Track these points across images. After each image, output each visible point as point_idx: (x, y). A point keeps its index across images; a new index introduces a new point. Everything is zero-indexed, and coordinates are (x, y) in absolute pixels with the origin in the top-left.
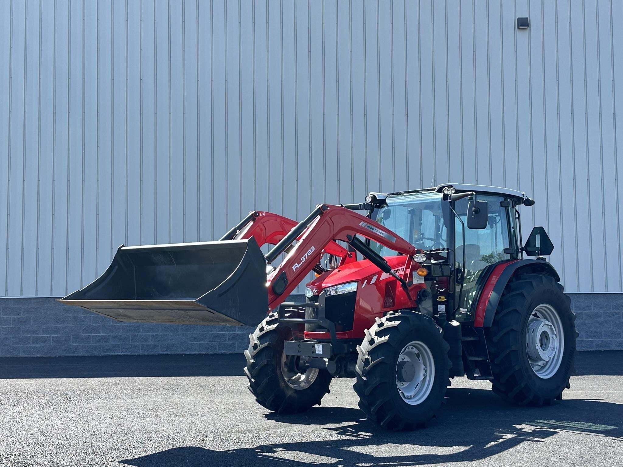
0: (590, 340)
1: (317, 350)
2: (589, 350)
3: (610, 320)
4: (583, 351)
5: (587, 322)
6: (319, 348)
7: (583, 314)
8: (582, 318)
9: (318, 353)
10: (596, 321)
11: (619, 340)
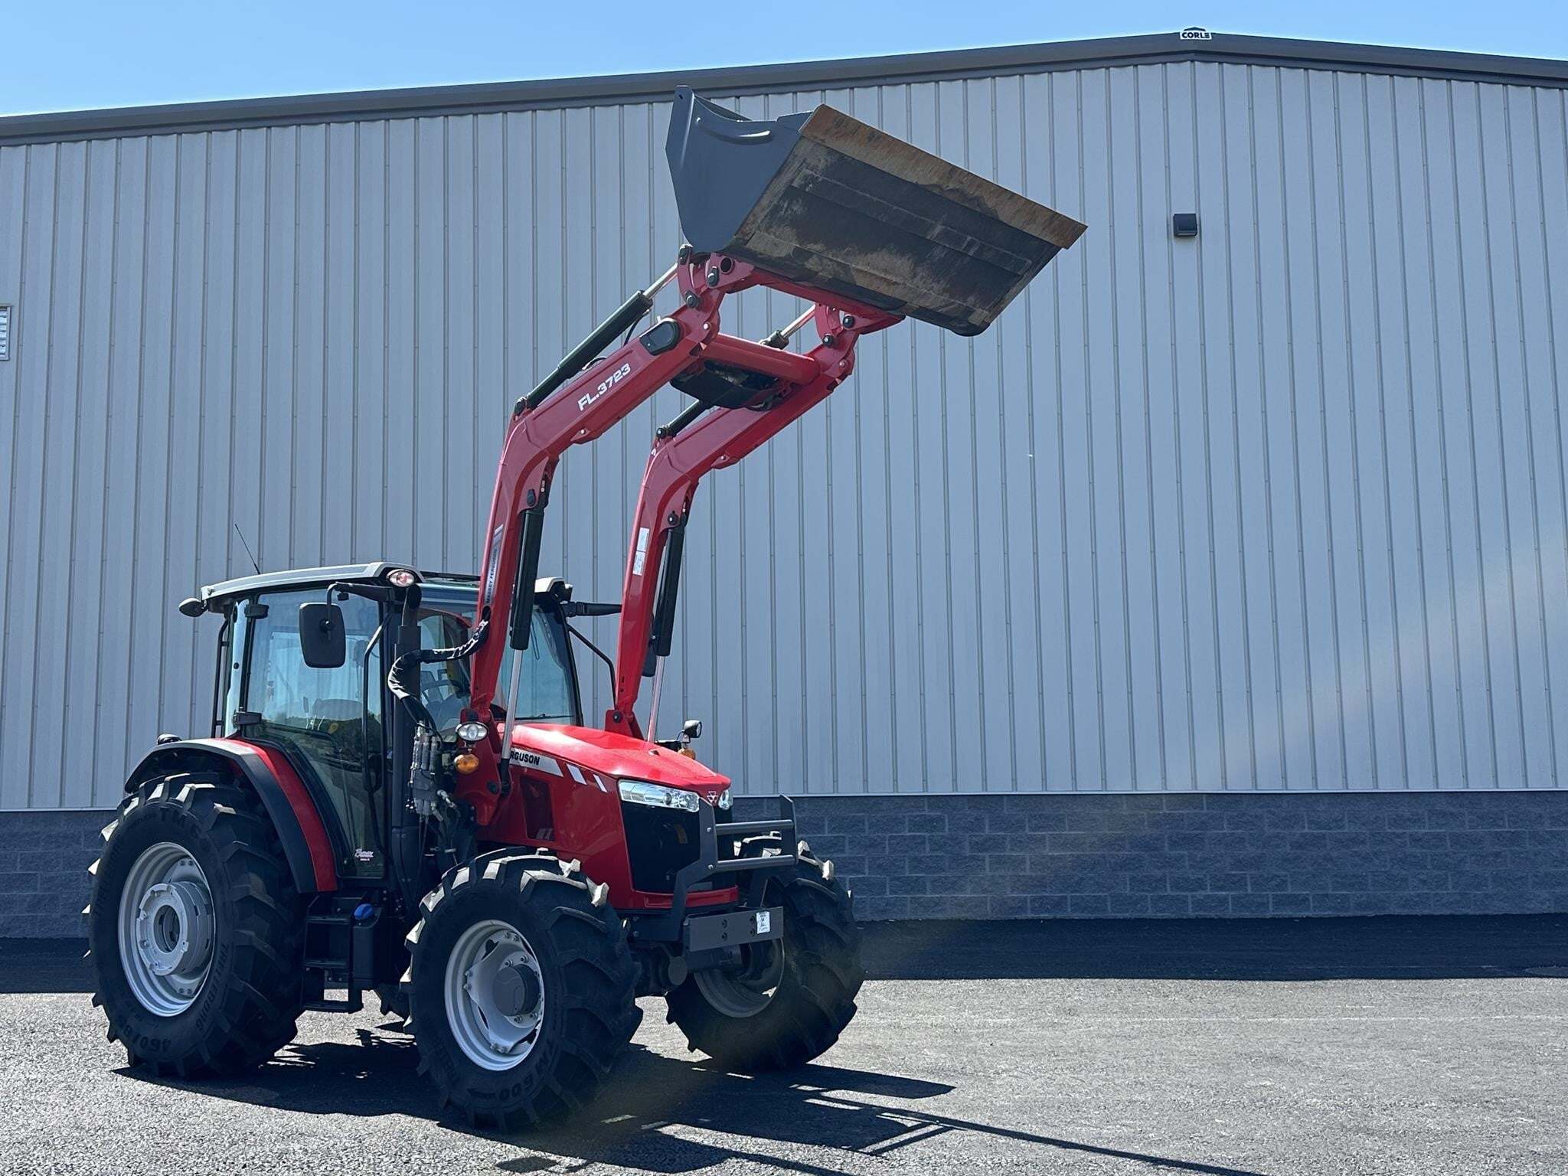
0: (1343, 895)
1: (759, 925)
2: (1342, 914)
3: (1383, 850)
4: (1329, 918)
5: (1334, 854)
6: (763, 920)
7: (1327, 837)
8: (1325, 846)
9: (761, 932)
10: (1355, 852)
11: (1406, 893)
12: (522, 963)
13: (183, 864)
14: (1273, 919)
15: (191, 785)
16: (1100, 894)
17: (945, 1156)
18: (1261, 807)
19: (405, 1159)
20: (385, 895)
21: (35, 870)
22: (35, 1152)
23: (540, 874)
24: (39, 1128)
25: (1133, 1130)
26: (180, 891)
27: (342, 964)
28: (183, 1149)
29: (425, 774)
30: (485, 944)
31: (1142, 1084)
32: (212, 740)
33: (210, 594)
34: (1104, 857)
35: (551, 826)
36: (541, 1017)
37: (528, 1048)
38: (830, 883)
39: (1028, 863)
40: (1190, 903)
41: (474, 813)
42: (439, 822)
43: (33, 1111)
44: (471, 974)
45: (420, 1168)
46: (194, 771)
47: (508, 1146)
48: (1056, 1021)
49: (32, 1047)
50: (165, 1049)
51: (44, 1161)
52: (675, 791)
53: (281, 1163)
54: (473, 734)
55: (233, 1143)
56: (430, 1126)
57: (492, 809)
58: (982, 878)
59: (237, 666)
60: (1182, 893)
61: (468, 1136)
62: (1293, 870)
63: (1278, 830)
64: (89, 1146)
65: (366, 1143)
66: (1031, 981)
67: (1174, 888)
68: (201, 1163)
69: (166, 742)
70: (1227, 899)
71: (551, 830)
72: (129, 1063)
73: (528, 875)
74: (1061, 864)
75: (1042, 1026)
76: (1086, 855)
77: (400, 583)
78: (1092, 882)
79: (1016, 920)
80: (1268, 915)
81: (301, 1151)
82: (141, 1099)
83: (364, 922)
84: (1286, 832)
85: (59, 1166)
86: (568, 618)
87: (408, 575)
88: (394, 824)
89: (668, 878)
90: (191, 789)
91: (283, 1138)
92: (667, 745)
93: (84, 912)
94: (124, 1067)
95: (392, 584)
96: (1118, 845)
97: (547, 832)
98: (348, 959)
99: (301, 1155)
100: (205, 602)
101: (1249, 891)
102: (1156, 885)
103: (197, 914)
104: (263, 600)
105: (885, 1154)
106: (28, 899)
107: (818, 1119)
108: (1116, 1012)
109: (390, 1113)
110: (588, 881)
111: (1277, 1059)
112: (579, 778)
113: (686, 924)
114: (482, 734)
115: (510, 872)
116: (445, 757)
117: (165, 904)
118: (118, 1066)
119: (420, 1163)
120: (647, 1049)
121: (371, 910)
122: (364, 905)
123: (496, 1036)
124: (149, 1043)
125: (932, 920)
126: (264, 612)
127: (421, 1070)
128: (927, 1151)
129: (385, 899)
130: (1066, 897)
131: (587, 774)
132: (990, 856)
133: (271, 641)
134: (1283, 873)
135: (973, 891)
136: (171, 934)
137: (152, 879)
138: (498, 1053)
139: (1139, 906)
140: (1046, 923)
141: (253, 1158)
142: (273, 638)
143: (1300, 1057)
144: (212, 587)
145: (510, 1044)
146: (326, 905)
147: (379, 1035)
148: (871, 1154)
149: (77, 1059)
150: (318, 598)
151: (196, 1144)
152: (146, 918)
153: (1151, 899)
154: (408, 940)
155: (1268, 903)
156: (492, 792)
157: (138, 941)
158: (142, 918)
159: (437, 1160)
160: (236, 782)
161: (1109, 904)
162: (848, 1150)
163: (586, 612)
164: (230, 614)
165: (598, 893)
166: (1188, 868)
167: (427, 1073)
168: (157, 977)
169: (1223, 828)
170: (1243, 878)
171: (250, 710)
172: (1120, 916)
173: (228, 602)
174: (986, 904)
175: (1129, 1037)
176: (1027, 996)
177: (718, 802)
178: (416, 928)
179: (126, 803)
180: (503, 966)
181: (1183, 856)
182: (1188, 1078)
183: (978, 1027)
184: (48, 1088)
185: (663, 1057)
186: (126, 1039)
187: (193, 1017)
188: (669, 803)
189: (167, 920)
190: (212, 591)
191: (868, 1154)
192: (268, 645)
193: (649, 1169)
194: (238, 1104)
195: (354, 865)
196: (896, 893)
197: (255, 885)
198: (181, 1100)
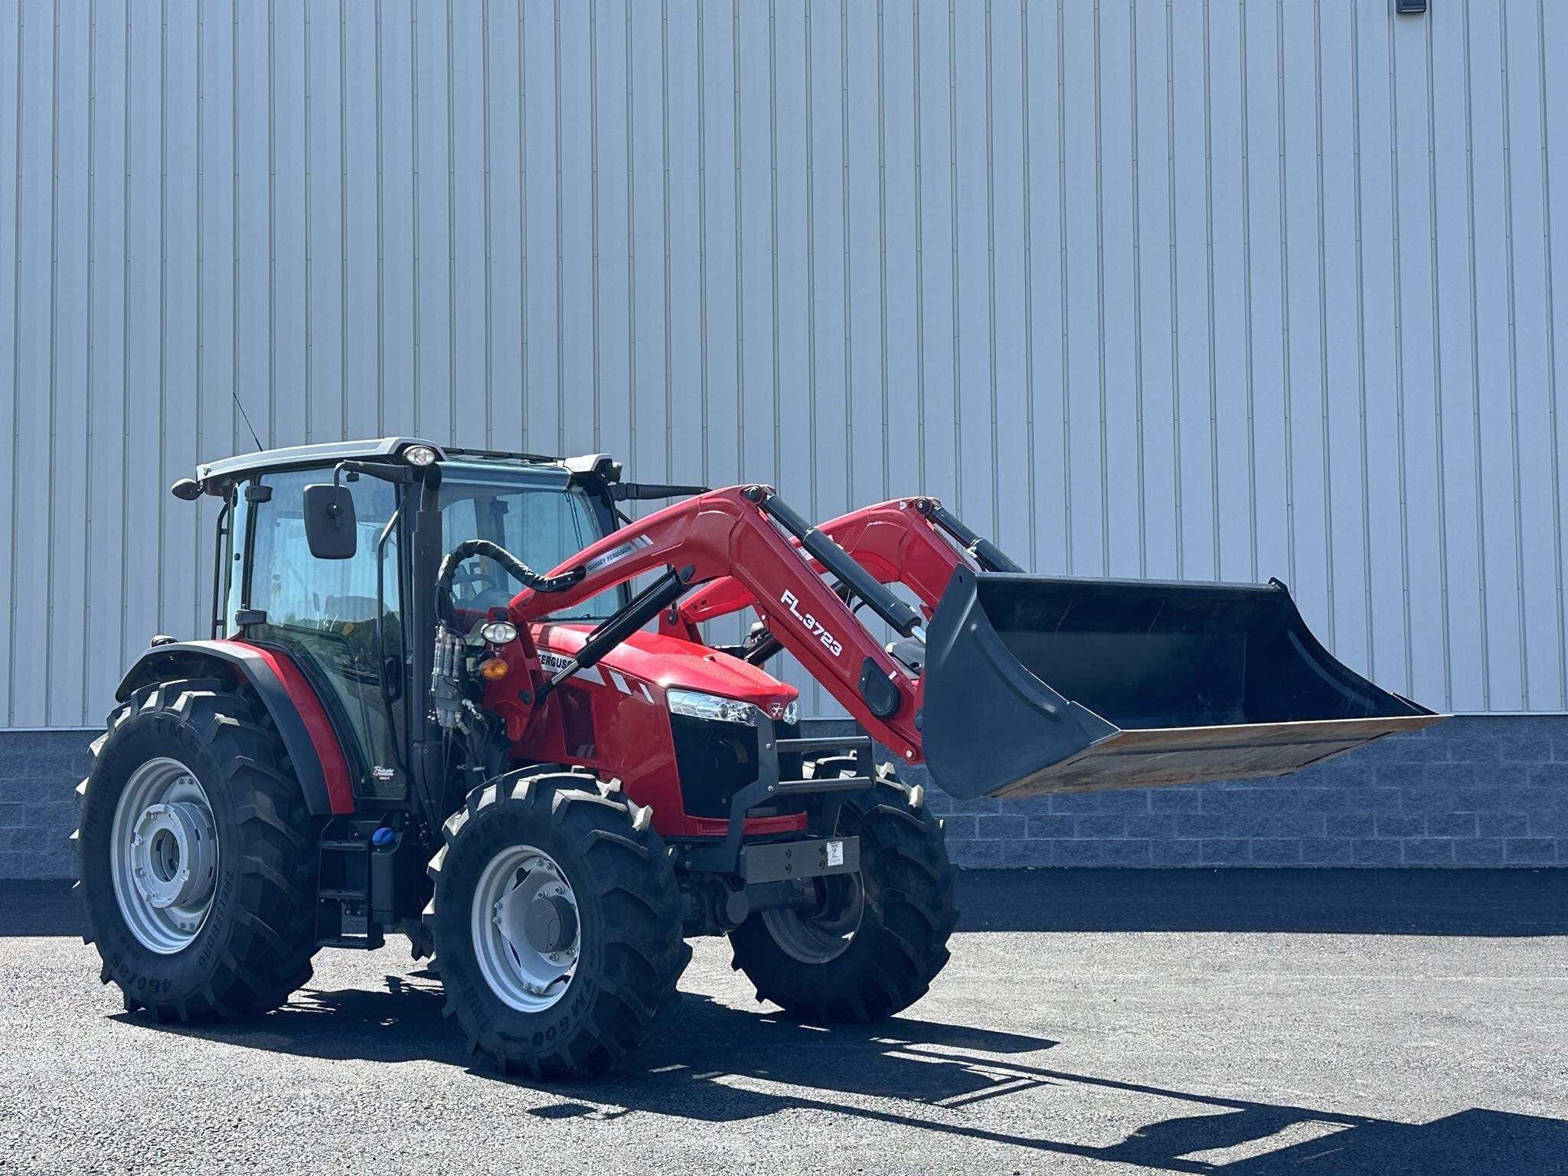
1: (830, 857)
6: (835, 851)
9: (833, 864)
12: (557, 894)
13: (182, 783)
14: (1507, 870)
15: (188, 693)
16: (1290, 838)
17: (1030, 1111)
18: (1496, 732)
19: (426, 1104)
20: (407, 819)
21: (19, 800)
22: (20, 1095)
23: (576, 794)
24: (25, 1073)
25: (1255, 1089)
26: (179, 812)
27: (359, 895)
28: (183, 1094)
29: (449, 681)
30: (515, 873)
31: (1282, 1043)
32: (212, 642)
33: (206, 475)
34: (1295, 793)
35: (594, 742)
36: (577, 955)
37: (563, 988)
38: (916, 811)
39: (1200, 799)
40: (1402, 849)
41: (504, 726)
42: (465, 736)
43: (18, 1056)
44: (501, 906)
45: (441, 1114)
46: (193, 677)
47: (542, 1093)
48: (1200, 977)
49: (17, 992)
50: (165, 991)
51: (30, 1104)
52: (733, 703)
53: (289, 1107)
54: (500, 635)
55: (238, 1088)
56: (458, 1073)
57: (525, 721)
58: (1143, 818)
59: (238, 557)
60: (1393, 838)
61: (499, 1083)
62: (1534, 810)
63: (1517, 761)
64: (78, 1090)
65: (385, 1088)
66: (1182, 934)
67: (1383, 832)
68: (201, 1107)
69: (160, 644)
70: (1450, 844)
71: (592, 747)
72: (125, 1008)
73: (560, 795)
74: (1241, 802)
75: (1181, 983)
76: (1273, 792)
77: (419, 462)
78: (1280, 824)
79: (1184, 869)
80: (1501, 865)
81: (312, 1096)
82: (137, 1044)
83: (385, 847)
84: (1527, 763)
85: (46, 1109)
86: (616, 502)
87: (427, 452)
88: (414, 738)
89: (724, 801)
90: (189, 698)
91: (294, 1083)
92: (731, 651)
93: (72, 837)
94: (119, 1012)
95: (408, 463)
96: (1314, 779)
97: (588, 748)
98: (367, 890)
99: (312, 1100)
100: (202, 484)
101: (1478, 835)
102: (1361, 828)
103: (198, 838)
104: (266, 481)
105: (962, 1107)
106: (11, 834)
107: (895, 1072)
108: (1275, 969)
109: (414, 1060)
110: (630, 803)
111: (1451, 1019)
112: (622, 687)
113: (742, 853)
114: (511, 636)
115: (542, 791)
116: (470, 661)
117: (164, 827)
118: (114, 1012)
119: (442, 1109)
120: (713, 1000)
121: (390, 835)
122: (383, 830)
123: (530, 975)
124: (148, 983)
125: (1080, 869)
126: (266, 495)
127: (446, 1012)
128: (1011, 1105)
129: (407, 823)
130: (1246, 842)
131: (633, 684)
132: (1153, 791)
133: (276, 528)
134: (1522, 814)
135: (1131, 834)
136: (171, 861)
137: (148, 800)
138: (531, 993)
139: (1338, 853)
140: (1221, 872)
141: (259, 1103)
142: (278, 525)
143: (1481, 1018)
144: (208, 466)
145: (545, 984)
146: (342, 828)
147: (409, 982)
148: (946, 1107)
149: (67, 1005)
150: (323, 479)
151: (197, 1089)
152: (142, 843)
153: (1354, 845)
154: (431, 868)
155: (1501, 849)
156: (525, 702)
157: (133, 870)
158: (137, 843)
159: (461, 1106)
160: (240, 690)
161: (1300, 849)
162: (921, 1102)
163: (637, 494)
164: (230, 497)
165: (641, 816)
166: (1400, 807)
167: (454, 1015)
168: (155, 909)
169: (1445, 759)
170: (1469, 820)
171: (253, 607)
172: (1315, 865)
173: (227, 483)
174: (1147, 850)
175: (1281, 996)
176: (1173, 951)
177: (782, 716)
178: (440, 853)
179: (117, 713)
180: (537, 897)
181: (1395, 793)
182: (1338, 1038)
183: (1105, 982)
184: (34, 1034)
185: (729, 1009)
186: (121, 979)
187: (196, 953)
188: (724, 715)
189: (165, 848)
190: (208, 471)
191: (943, 1106)
192: (272, 533)
193: (693, 1118)
194: (245, 1049)
195: (372, 786)
196: (1037, 836)
197: (262, 804)
198: (182, 1045)
